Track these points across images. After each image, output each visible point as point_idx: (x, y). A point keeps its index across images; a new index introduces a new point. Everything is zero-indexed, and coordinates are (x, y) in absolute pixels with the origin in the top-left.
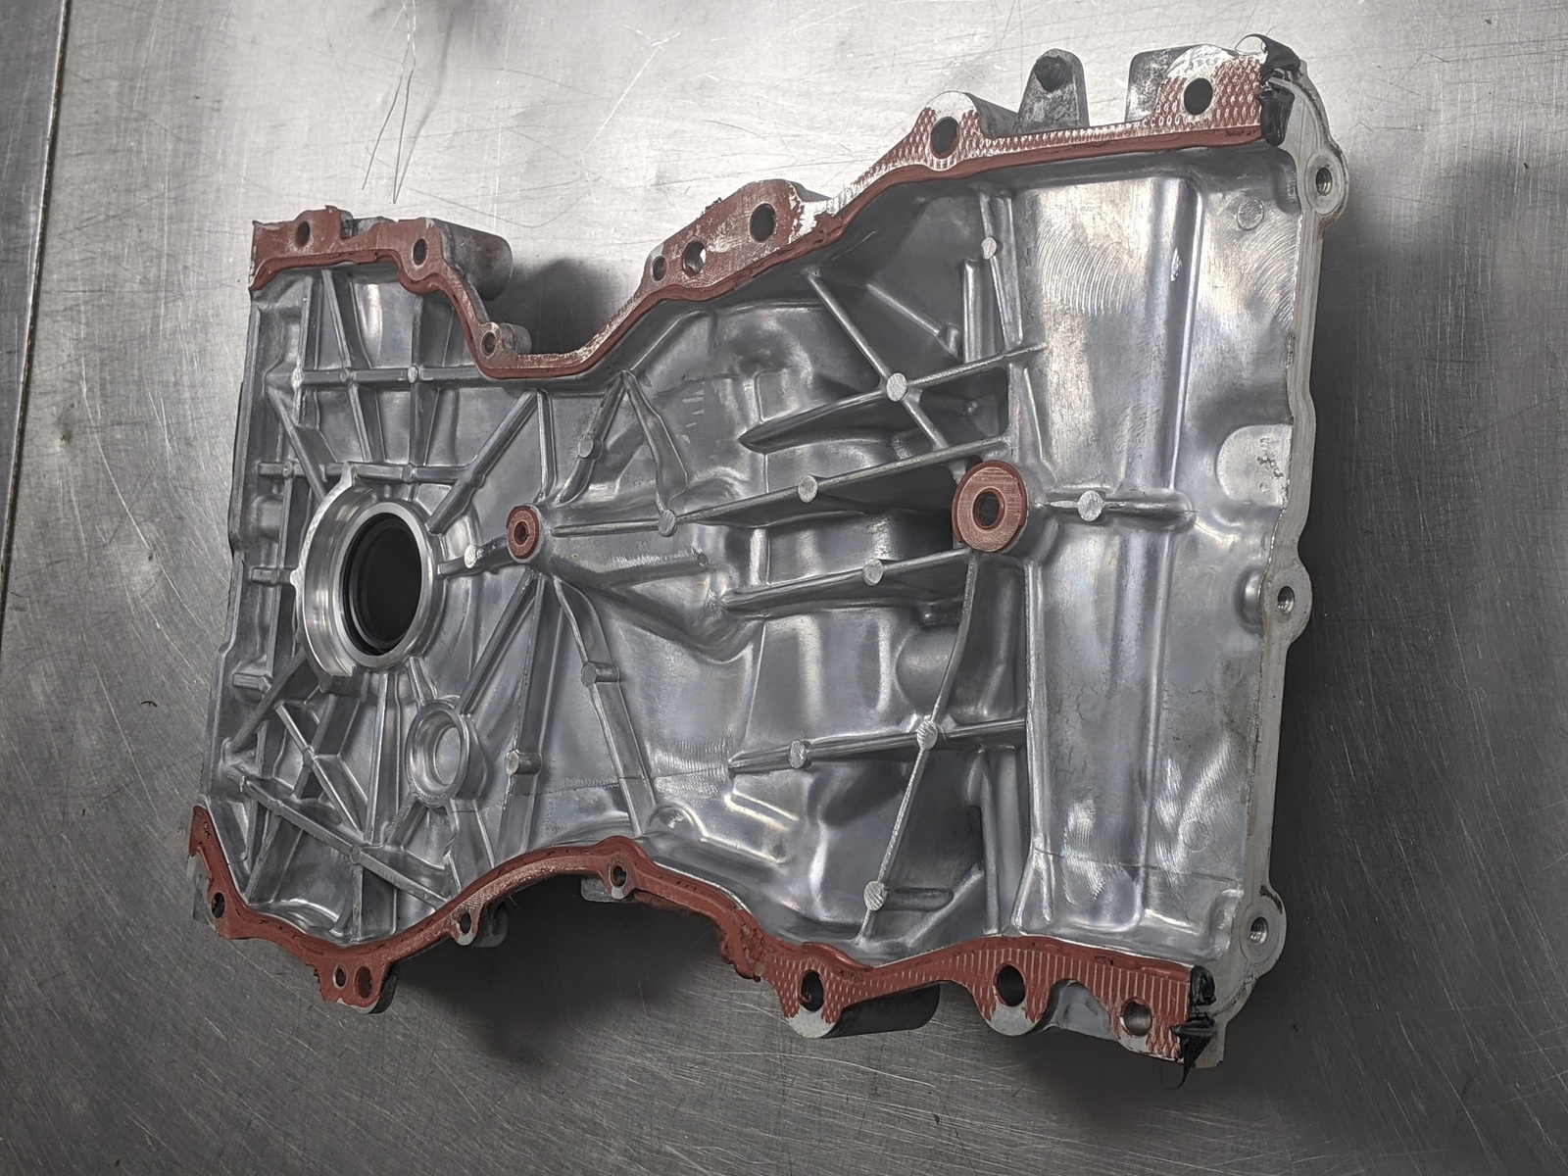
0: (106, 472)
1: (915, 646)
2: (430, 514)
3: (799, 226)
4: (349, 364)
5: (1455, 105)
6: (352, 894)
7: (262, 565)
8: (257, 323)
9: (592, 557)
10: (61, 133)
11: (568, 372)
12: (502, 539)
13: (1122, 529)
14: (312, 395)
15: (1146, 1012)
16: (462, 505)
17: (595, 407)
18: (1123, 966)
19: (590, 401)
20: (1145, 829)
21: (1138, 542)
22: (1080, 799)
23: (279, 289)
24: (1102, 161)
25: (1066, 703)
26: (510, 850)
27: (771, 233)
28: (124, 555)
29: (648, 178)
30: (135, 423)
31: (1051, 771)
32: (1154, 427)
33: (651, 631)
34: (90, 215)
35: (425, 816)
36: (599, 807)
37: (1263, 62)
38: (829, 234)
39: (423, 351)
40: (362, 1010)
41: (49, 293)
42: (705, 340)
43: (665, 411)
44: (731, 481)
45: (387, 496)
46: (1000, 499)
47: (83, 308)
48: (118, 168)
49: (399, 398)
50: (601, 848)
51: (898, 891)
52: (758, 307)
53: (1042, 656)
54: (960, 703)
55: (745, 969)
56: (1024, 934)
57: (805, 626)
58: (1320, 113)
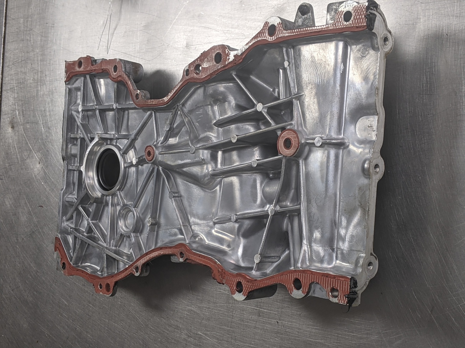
0: (25, 138)
1: (268, 184)
2: (122, 148)
3: (229, 59)
4: (95, 103)
5: (425, 17)
6: (103, 261)
7: (73, 165)
8: (68, 92)
9: (170, 160)
10: (6, 35)
11: (161, 105)
12: (143, 156)
13: (328, 148)
14: (85, 113)
15: (337, 291)
16: (131, 146)
17: (170, 115)
18: (330, 278)
19: (168, 113)
20: (336, 237)
21: (332, 152)
22: (317, 229)
23: (74, 81)
24: (319, 37)
25: (312, 201)
26: (150, 248)
27: (221, 61)
28: (31, 162)
29: (184, 44)
30: (33, 123)
31: (308, 221)
32: (337, 118)
33: (189, 182)
34: (16, 60)
35: (124, 238)
36: (175, 235)
37: (367, 5)
38: (238, 61)
39: (118, 99)
40: (107, 296)
41: (5, 84)
42: (202, 94)
43: (191, 116)
44: (211, 137)
45: (109, 143)
46: (291, 141)
47: (16, 88)
48: (24, 45)
49: (111, 113)
50: (176, 247)
51: (264, 257)
52: (217, 84)
53: (305, 187)
54: (281, 201)
55: (219, 281)
56: (301, 269)
57: (235, 180)
58: (384, 20)
